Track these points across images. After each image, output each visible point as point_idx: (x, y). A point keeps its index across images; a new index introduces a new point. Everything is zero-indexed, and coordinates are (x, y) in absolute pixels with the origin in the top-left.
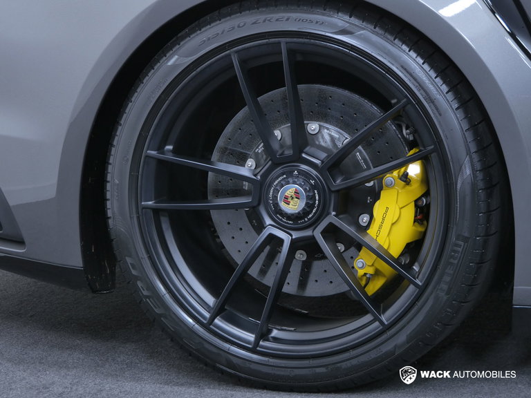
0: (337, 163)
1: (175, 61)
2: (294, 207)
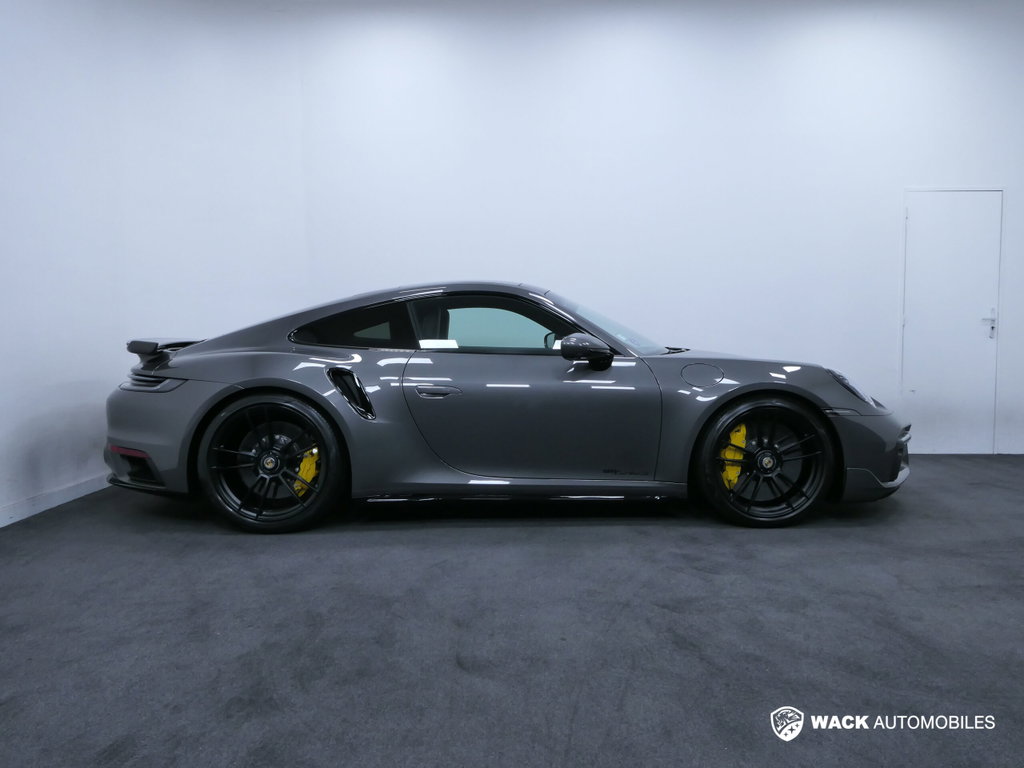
0: (287, 449)
1: (223, 415)
2: (270, 466)
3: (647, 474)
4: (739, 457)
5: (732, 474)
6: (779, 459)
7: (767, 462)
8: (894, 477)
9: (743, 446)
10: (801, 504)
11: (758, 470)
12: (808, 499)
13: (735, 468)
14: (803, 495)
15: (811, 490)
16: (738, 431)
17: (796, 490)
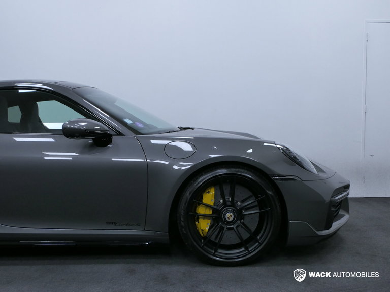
3: (138, 225)
4: (209, 212)
5: (204, 225)
6: (239, 214)
7: (229, 216)
8: (328, 226)
9: (212, 204)
10: (255, 250)
11: (223, 222)
12: (260, 244)
13: (206, 220)
14: (257, 241)
15: (264, 238)
16: (209, 192)
17: (253, 238)
